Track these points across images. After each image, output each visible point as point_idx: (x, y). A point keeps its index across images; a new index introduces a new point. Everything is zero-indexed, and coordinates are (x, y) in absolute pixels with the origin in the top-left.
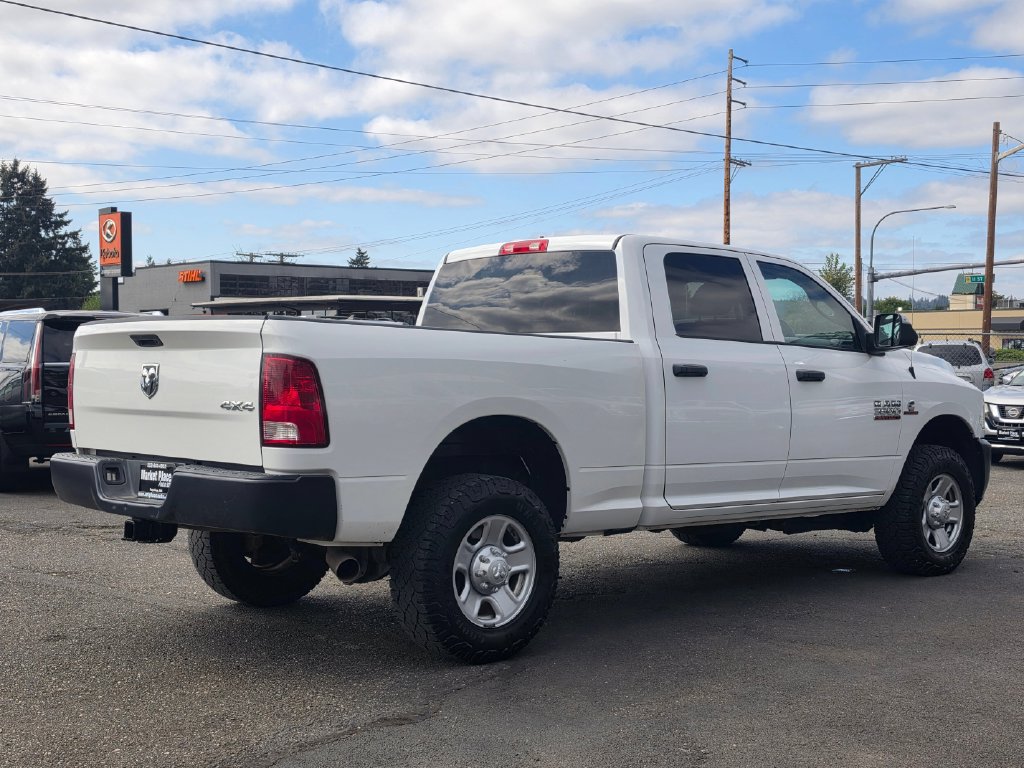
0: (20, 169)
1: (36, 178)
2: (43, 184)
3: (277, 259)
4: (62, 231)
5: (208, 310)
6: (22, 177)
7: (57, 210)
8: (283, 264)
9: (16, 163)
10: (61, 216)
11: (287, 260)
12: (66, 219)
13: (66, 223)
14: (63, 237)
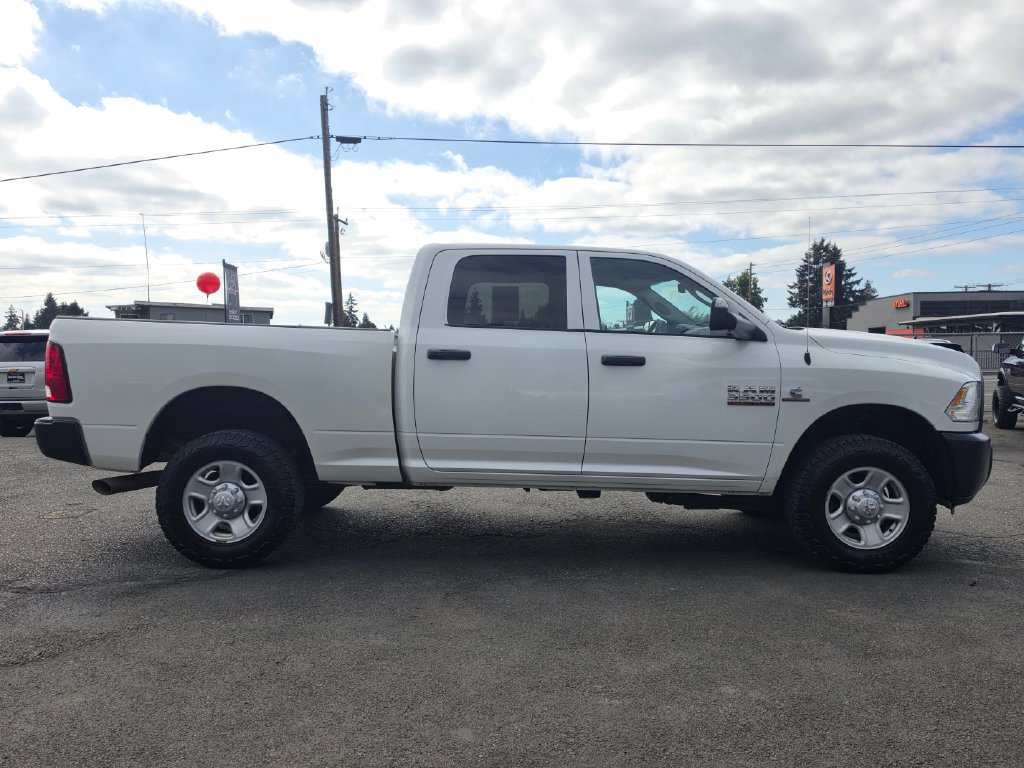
0: (825, 244)
1: (835, 248)
2: (839, 251)
3: (986, 289)
4: (852, 279)
5: (911, 327)
6: (826, 249)
7: (848, 267)
8: (989, 291)
9: (823, 241)
10: (850, 271)
11: (994, 289)
12: (853, 272)
13: (853, 275)
14: (850, 284)
